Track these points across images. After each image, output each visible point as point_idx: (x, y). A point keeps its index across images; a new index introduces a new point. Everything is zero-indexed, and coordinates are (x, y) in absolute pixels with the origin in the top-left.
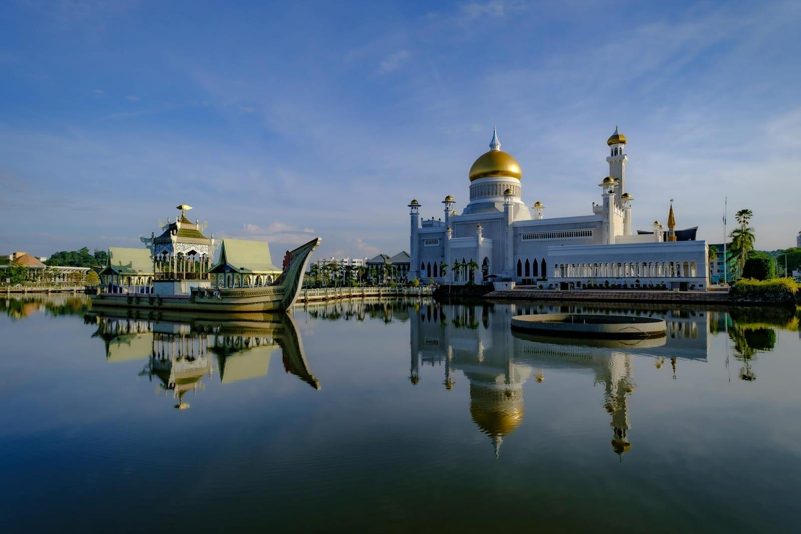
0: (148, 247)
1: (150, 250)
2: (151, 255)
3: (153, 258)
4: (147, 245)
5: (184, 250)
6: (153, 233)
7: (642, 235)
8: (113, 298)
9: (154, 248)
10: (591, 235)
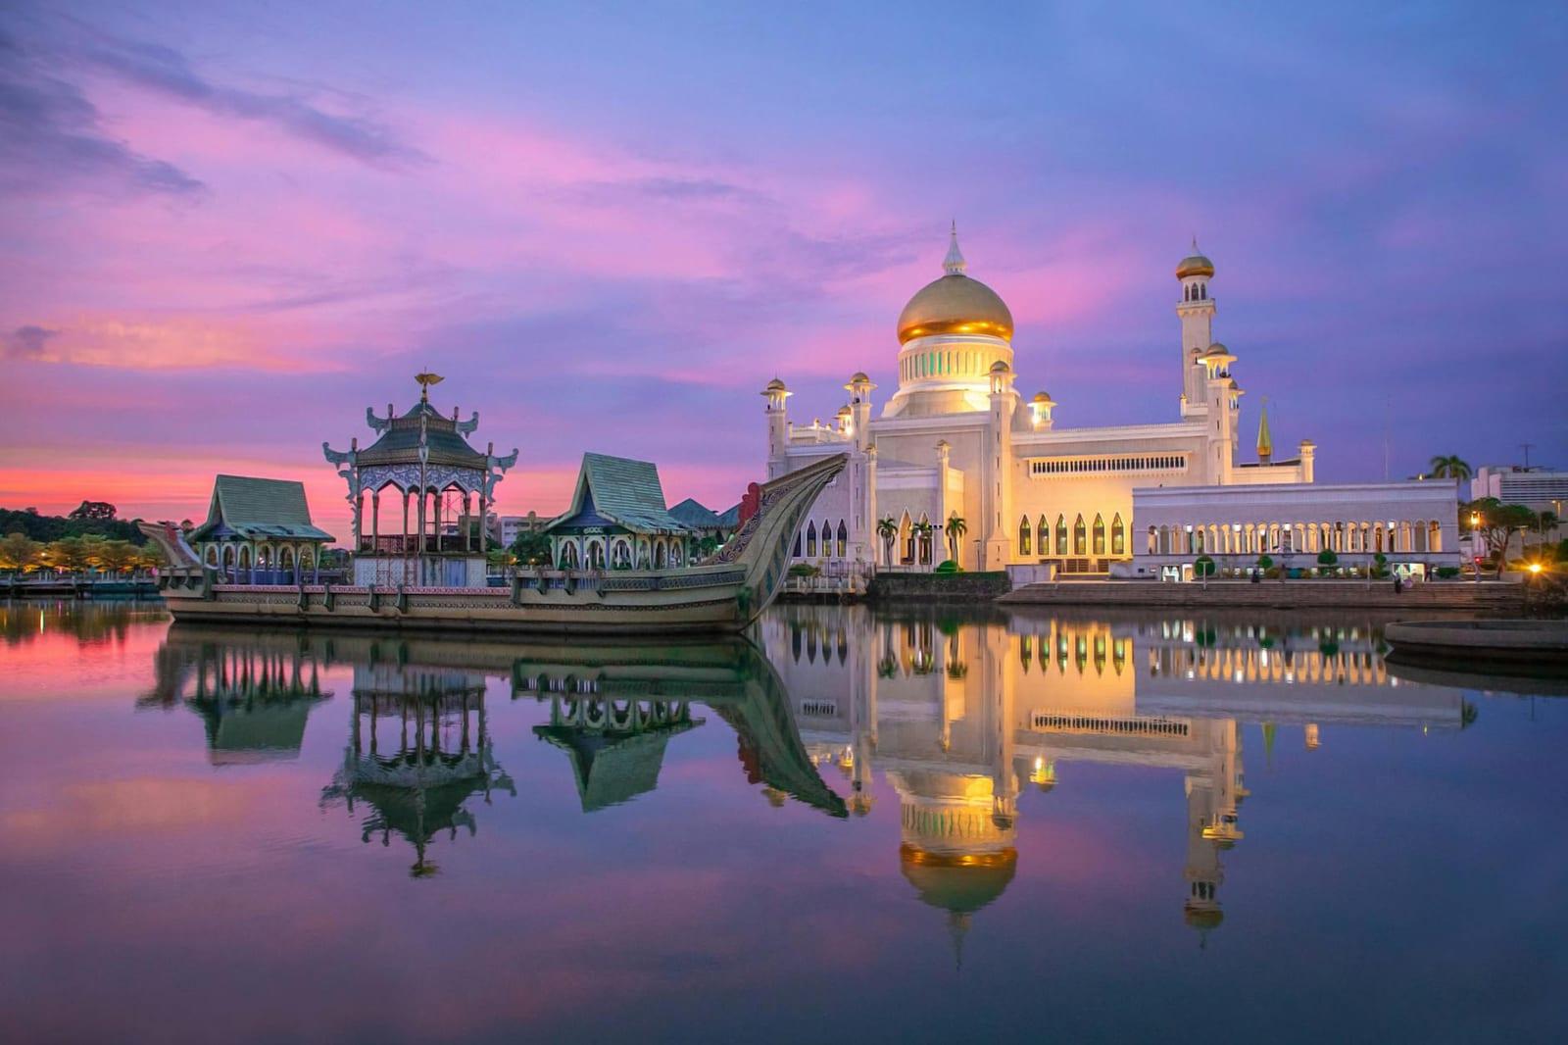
0: (342, 474)
1: (347, 482)
2: (348, 492)
3: (355, 499)
4: (340, 470)
5: (439, 482)
6: (355, 440)
7: (1246, 469)
8: (249, 596)
9: (356, 475)
10: (1182, 465)
